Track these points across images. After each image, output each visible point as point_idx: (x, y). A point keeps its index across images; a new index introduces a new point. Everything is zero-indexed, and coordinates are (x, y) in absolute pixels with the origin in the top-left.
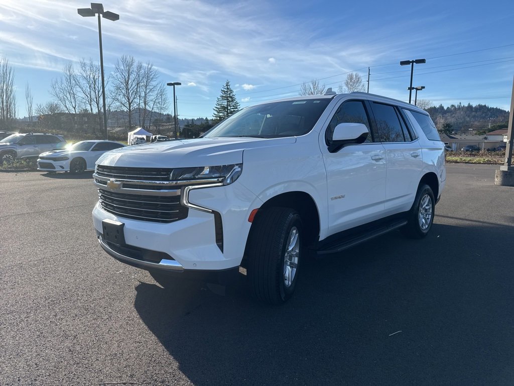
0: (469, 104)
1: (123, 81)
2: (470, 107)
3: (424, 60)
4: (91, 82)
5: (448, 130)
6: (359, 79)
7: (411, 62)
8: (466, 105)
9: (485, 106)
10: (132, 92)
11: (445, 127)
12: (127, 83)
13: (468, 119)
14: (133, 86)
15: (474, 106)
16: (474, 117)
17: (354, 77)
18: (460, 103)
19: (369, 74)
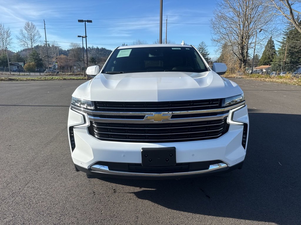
0: (97, 47)
2: (98, 49)
3: (91, 21)
5: (93, 61)
6: (34, 26)
7: (84, 21)
8: (96, 48)
9: (105, 49)
11: (91, 59)
13: (98, 55)
15: (100, 48)
16: (101, 54)
17: (30, 24)
18: (93, 46)
19: (45, 24)
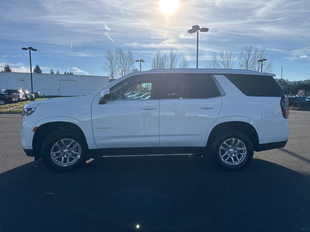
1: (245, 61)
4: (225, 64)
10: (250, 67)
12: (247, 63)
14: (251, 64)
